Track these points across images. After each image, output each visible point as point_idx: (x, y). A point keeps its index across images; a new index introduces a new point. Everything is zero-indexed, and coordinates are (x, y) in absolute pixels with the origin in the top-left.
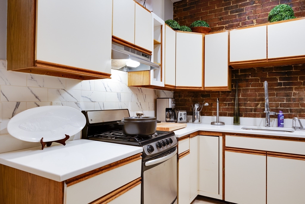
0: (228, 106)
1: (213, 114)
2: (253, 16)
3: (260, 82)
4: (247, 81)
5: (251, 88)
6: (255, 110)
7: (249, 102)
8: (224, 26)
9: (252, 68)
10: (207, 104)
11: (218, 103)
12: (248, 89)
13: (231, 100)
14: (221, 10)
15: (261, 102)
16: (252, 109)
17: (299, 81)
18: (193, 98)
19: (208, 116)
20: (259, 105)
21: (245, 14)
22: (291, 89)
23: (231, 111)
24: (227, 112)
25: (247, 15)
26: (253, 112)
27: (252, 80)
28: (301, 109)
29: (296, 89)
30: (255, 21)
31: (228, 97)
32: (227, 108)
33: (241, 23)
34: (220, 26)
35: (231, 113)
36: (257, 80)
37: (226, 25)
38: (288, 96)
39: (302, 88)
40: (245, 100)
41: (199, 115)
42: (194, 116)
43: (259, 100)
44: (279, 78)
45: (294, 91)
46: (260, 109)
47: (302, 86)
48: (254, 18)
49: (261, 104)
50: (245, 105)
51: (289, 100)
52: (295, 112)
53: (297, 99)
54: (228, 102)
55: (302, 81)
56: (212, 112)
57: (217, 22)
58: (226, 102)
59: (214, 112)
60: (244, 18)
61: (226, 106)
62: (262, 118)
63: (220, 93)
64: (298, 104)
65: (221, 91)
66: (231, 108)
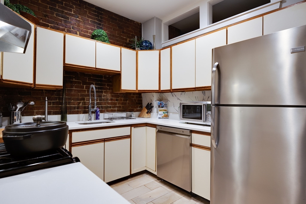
0: (53, 105)
1: (35, 113)
2: (77, 28)
3: (81, 85)
4: (72, 82)
5: (74, 89)
6: (78, 108)
7: (72, 101)
8: (49, 25)
9: (76, 72)
10: (32, 103)
11: (47, 102)
12: (72, 90)
13: (56, 99)
14: (46, 7)
15: (82, 101)
16: (75, 107)
17: (106, 87)
18: (5, 95)
19: (29, 116)
20: (81, 104)
21: (70, 23)
22: (102, 92)
23: (56, 109)
24: (52, 111)
25: (72, 25)
26: (76, 110)
27: (75, 82)
28: (107, 106)
29: (105, 92)
30: (78, 33)
31: (53, 96)
32: (52, 106)
33: (66, 29)
34: (45, 23)
35: (56, 111)
36: (79, 83)
37: (51, 25)
38: (100, 97)
39: (108, 92)
40: (70, 99)
41: (20, 115)
42: (13, 117)
43: (81, 100)
44: (95, 83)
45: (104, 94)
46: (82, 106)
47: (108, 91)
48: (78, 30)
49: (82, 102)
50: (69, 103)
51: (101, 100)
52: (104, 108)
53: (105, 99)
54: (53, 101)
55: (108, 87)
56: (34, 112)
57: (41, 17)
58: (50, 101)
59: (36, 112)
60: (69, 26)
61: (51, 104)
62: (83, 114)
63: (44, 91)
64: (106, 102)
65: (45, 90)
66: (56, 106)
